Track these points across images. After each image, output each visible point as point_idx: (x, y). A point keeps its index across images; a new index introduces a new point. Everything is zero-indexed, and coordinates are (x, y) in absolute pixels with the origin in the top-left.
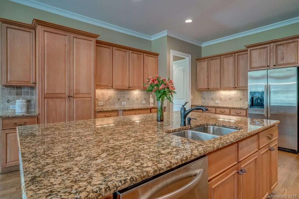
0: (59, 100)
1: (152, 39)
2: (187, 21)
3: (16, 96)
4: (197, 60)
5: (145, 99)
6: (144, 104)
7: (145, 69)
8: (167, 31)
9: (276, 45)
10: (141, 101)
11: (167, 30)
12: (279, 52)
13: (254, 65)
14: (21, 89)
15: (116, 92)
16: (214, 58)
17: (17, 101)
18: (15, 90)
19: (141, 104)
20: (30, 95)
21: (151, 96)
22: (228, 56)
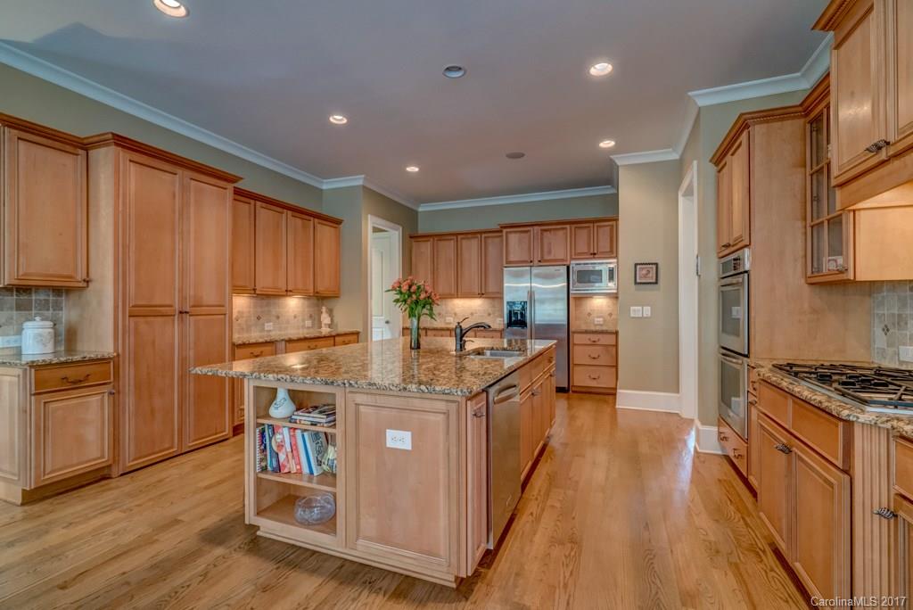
0: (159, 319)
1: (324, 187)
2: (409, 169)
3: (15, 312)
4: (411, 237)
5: (311, 316)
6: (308, 328)
7: (318, 251)
8: (364, 178)
9: (542, 230)
10: (303, 320)
11: (363, 176)
12: (545, 241)
13: (512, 258)
14: (30, 293)
15: (252, 301)
16: (444, 238)
17: (28, 325)
18: (12, 296)
19: (303, 327)
20: (54, 310)
21: (324, 309)
22: (470, 236)
